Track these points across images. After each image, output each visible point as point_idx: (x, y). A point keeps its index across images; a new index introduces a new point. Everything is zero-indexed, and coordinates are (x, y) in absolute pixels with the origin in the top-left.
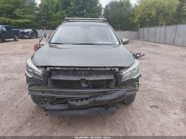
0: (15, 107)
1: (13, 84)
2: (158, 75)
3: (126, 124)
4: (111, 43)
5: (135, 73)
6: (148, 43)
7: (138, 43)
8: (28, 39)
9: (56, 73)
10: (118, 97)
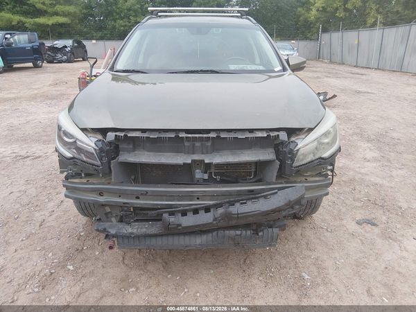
0: (38, 224)
1: (32, 169)
2: (370, 145)
3: (301, 266)
4: (261, 68)
5: (328, 143)
6: (342, 68)
7: (318, 69)
8: (65, 62)
9: (131, 146)
10: (286, 205)
